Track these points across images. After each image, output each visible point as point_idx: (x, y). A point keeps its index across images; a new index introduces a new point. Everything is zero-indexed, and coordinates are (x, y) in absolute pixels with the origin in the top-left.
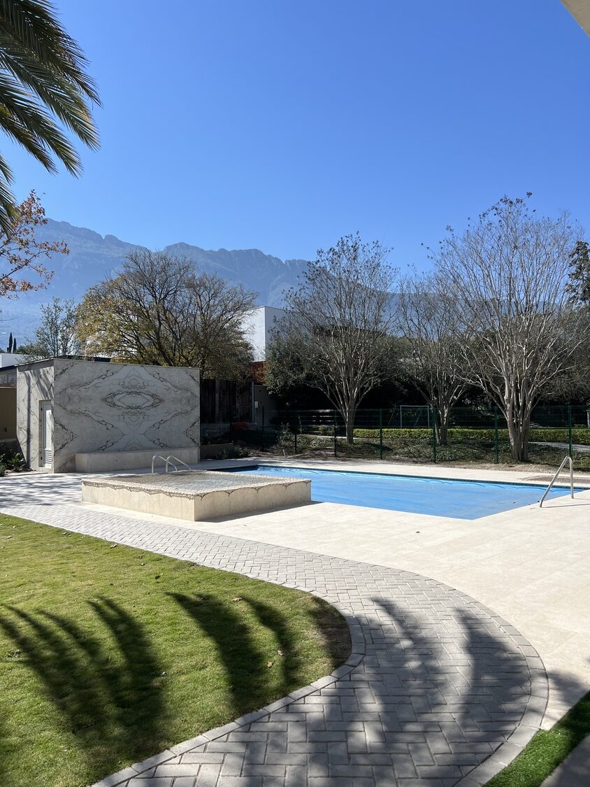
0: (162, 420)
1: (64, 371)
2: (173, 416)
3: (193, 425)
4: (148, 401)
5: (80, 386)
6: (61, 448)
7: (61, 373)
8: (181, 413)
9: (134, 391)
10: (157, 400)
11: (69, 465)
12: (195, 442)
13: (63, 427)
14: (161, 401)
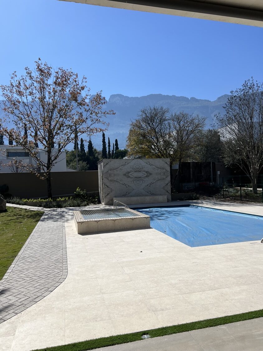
0: (151, 183)
1: (107, 164)
2: (157, 181)
3: (167, 185)
4: (145, 174)
5: (114, 169)
6: (107, 195)
7: (106, 165)
8: (161, 179)
9: (138, 170)
10: (149, 174)
11: (111, 202)
12: (168, 192)
13: (108, 187)
14: (151, 174)
